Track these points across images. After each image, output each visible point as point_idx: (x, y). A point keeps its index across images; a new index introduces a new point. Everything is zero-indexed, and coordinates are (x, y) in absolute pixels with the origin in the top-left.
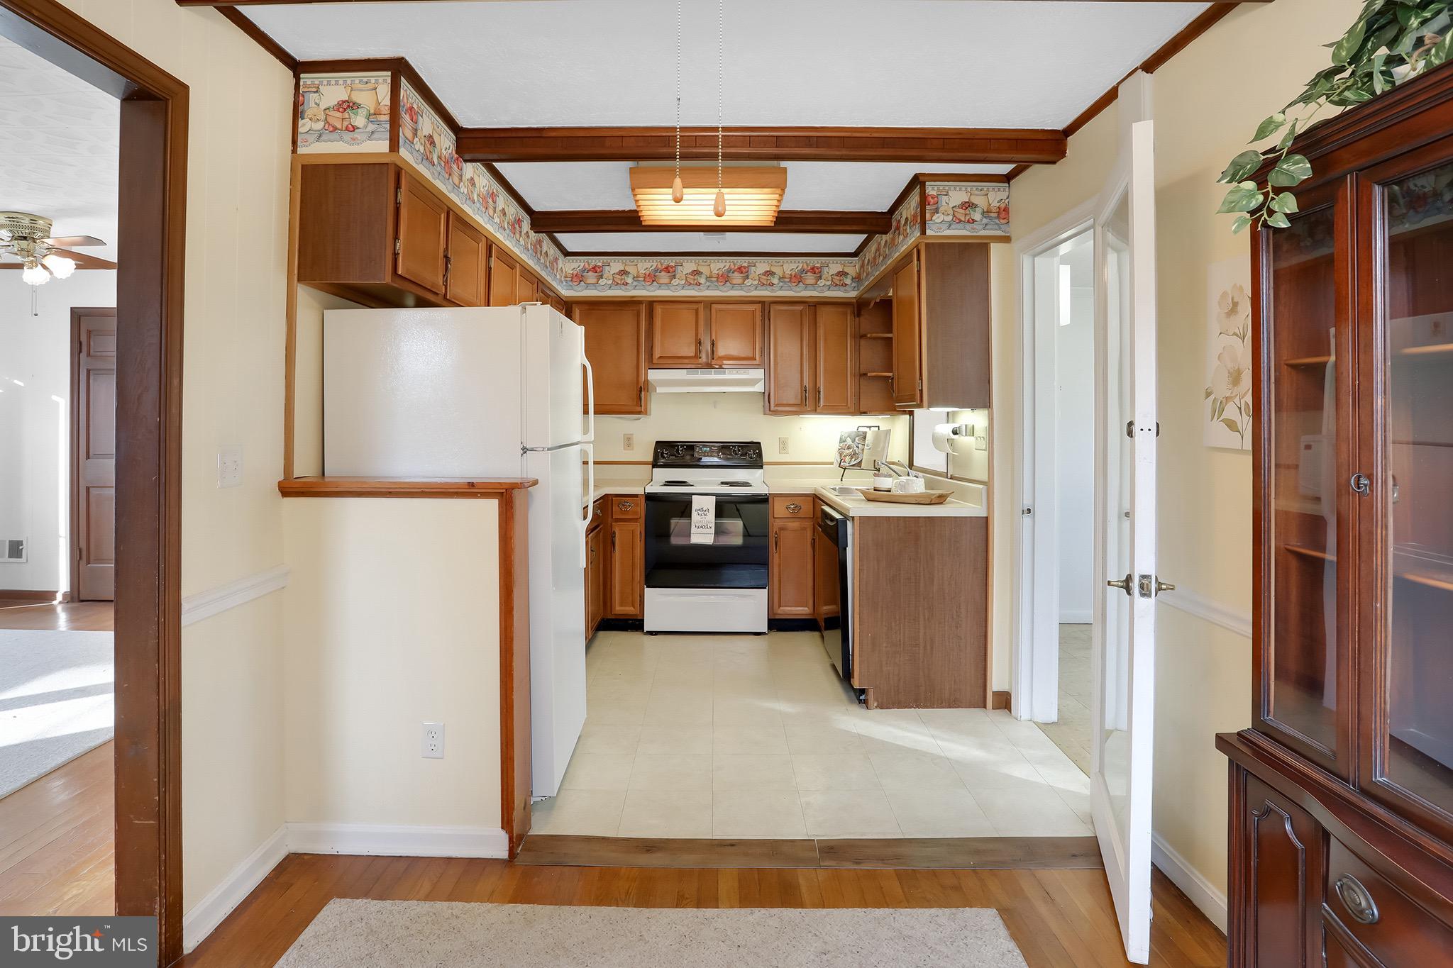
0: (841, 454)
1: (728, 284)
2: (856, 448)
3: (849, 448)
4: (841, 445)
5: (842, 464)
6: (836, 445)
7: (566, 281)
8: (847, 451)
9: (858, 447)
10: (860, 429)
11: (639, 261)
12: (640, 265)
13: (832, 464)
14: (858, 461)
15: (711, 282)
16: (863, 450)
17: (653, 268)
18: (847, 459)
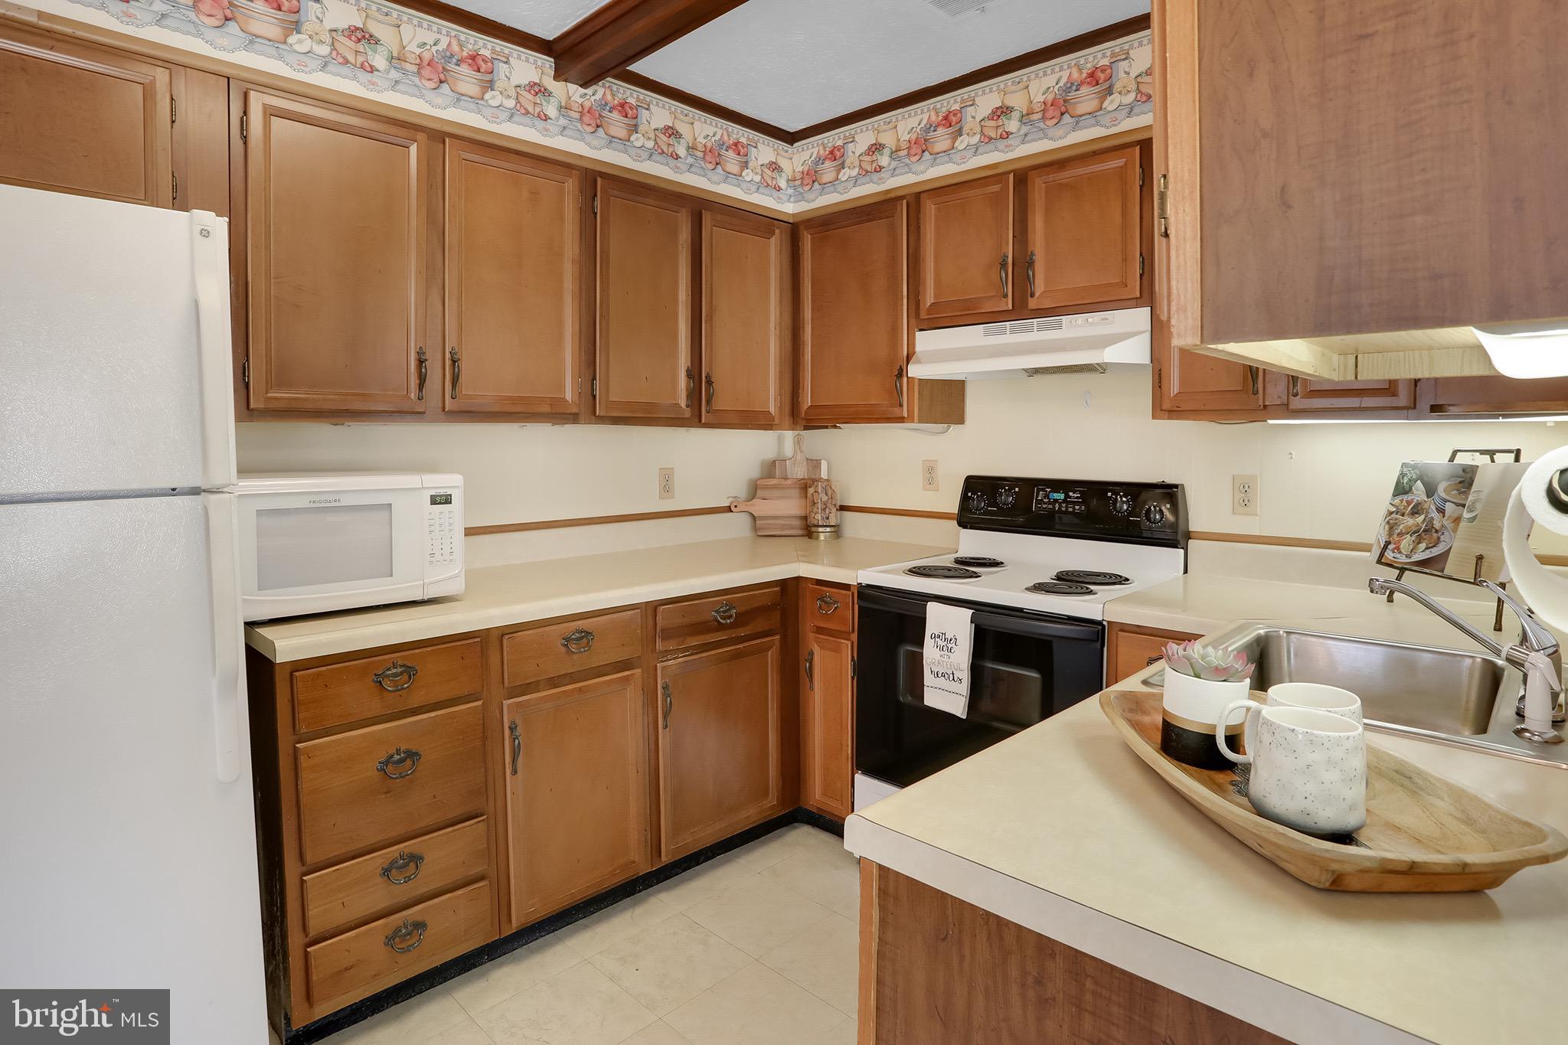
0: (1391, 528)
1: (1067, 118)
2: (1434, 514)
3: (1416, 510)
4: (1397, 501)
5: (1389, 555)
6: (1383, 499)
7: (795, 188)
8: (1409, 521)
9: (1441, 511)
10: (1462, 459)
11: (900, 117)
12: (901, 126)
13: (1365, 548)
14: (1435, 552)
15: (1032, 123)
16: (1457, 520)
17: (922, 125)
18: (1406, 542)
